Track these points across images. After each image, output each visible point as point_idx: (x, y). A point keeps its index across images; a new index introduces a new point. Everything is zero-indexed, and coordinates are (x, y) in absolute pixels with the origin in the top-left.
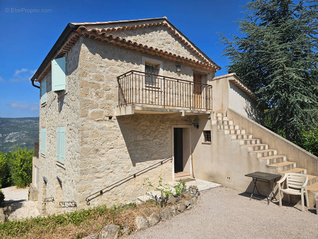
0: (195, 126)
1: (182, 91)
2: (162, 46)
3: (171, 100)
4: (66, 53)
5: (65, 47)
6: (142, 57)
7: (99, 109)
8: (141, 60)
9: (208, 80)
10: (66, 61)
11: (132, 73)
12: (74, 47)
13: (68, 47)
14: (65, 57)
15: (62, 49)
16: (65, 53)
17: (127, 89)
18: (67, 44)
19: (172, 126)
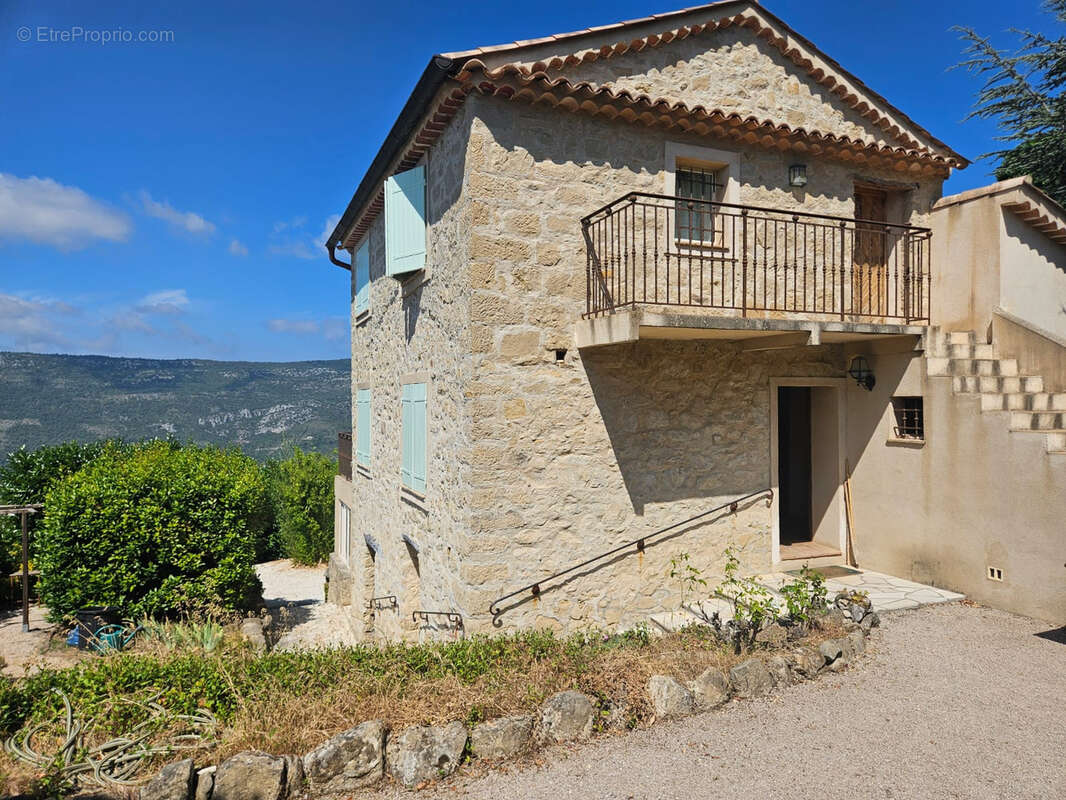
0: (860, 380)
1: (810, 255)
2: (739, 99)
3: (770, 289)
4: (426, 155)
5: (424, 133)
6: (667, 143)
7: (524, 328)
8: (664, 156)
9: (914, 212)
10: (425, 177)
11: (634, 202)
12: (450, 129)
13: (432, 135)
14: (422, 168)
15: (413, 141)
16: (422, 155)
17: (616, 256)
18: (429, 125)
19: (771, 380)
